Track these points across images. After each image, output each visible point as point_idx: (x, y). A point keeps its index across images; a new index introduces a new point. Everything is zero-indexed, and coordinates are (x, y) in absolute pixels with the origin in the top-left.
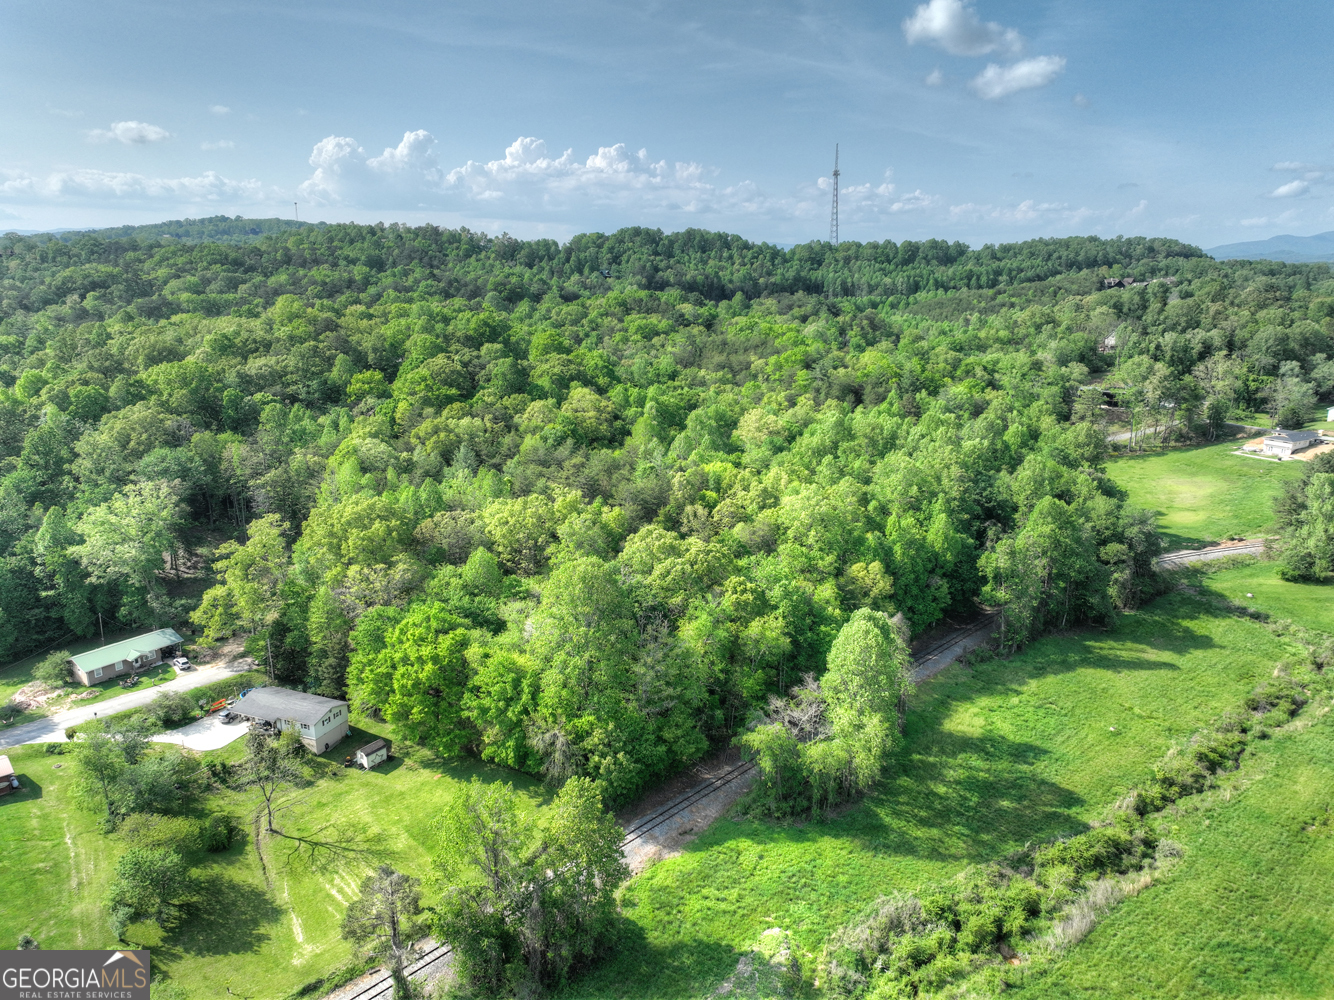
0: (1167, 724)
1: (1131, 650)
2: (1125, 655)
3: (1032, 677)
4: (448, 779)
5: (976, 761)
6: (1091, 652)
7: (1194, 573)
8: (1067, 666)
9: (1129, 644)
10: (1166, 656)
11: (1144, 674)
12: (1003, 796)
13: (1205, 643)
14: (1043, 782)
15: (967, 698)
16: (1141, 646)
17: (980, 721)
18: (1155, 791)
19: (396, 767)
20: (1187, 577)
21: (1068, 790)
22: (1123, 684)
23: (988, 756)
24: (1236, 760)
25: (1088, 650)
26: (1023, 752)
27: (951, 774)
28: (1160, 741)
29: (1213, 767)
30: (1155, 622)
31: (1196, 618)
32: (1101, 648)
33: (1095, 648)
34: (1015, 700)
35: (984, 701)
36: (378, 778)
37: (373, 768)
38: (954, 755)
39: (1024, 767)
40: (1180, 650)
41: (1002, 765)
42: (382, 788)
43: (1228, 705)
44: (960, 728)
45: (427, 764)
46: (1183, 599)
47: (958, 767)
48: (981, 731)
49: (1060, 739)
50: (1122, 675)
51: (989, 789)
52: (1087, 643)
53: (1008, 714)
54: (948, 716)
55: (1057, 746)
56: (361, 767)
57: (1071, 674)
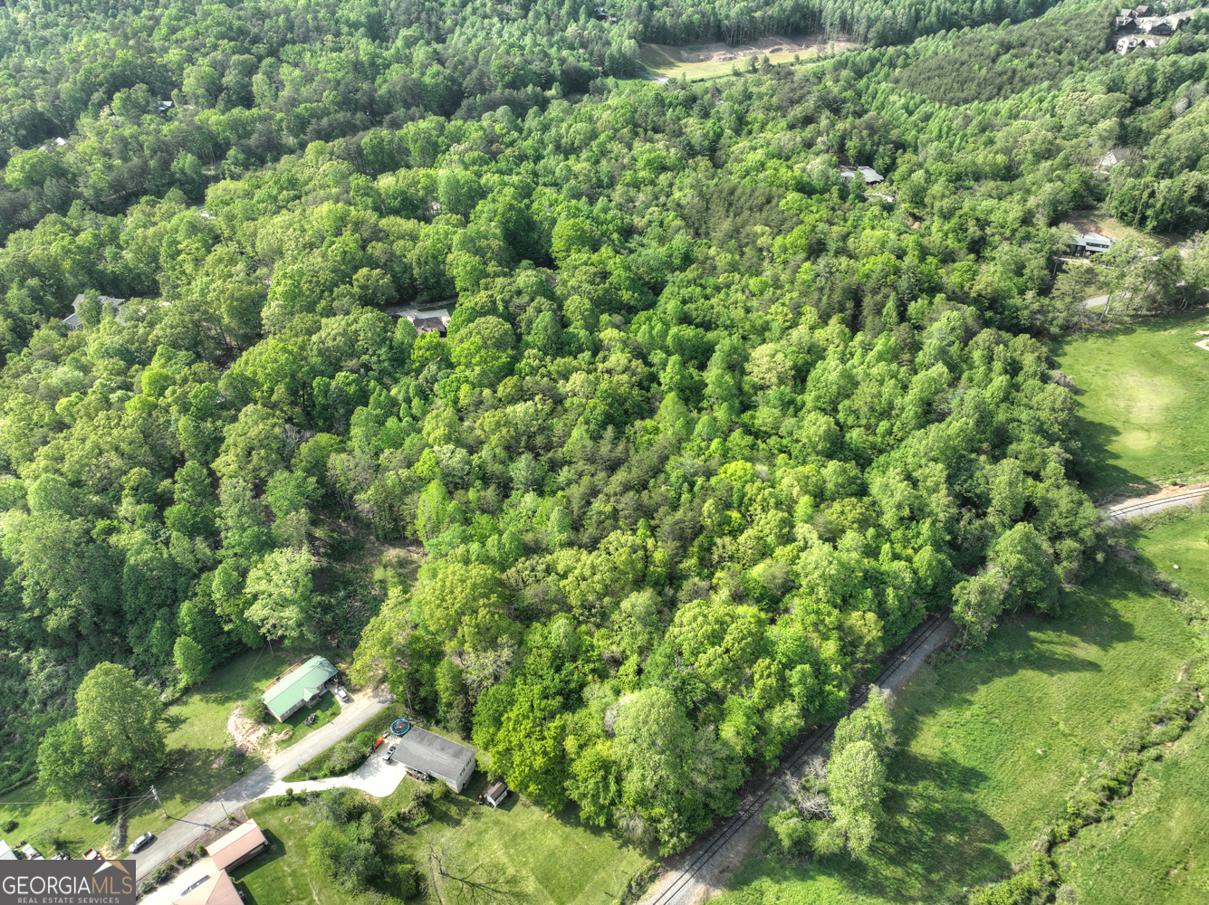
0: (1083, 743)
1: (1065, 643)
2: (1059, 650)
3: (984, 683)
4: (554, 819)
5: (934, 791)
6: (1032, 647)
7: (1132, 531)
8: (1011, 667)
9: (1065, 636)
10: (1093, 652)
11: (1072, 676)
12: (950, 829)
13: (1123, 632)
14: (982, 815)
15: (931, 712)
16: (1076, 639)
17: (939, 743)
18: (1064, 829)
19: (514, 803)
20: (1126, 535)
21: (999, 825)
22: (1056, 688)
23: (943, 784)
24: (1130, 785)
25: (1030, 643)
26: (970, 778)
27: (914, 805)
28: (1075, 764)
29: (1112, 793)
30: (1091, 602)
31: (1125, 597)
32: (1043, 642)
33: (1035, 639)
34: (968, 714)
35: (945, 715)
36: (503, 816)
37: (500, 806)
38: (914, 783)
39: (967, 796)
40: (1105, 645)
41: (952, 793)
42: (509, 826)
43: (1131, 719)
44: (924, 751)
46: (1119, 569)
47: (922, 795)
48: (938, 754)
49: (999, 762)
50: (1055, 678)
51: (939, 821)
52: (1032, 634)
53: (961, 732)
54: (915, 737)
55: (1000, 774)
56: (491, 804)
57: (1015, 678)
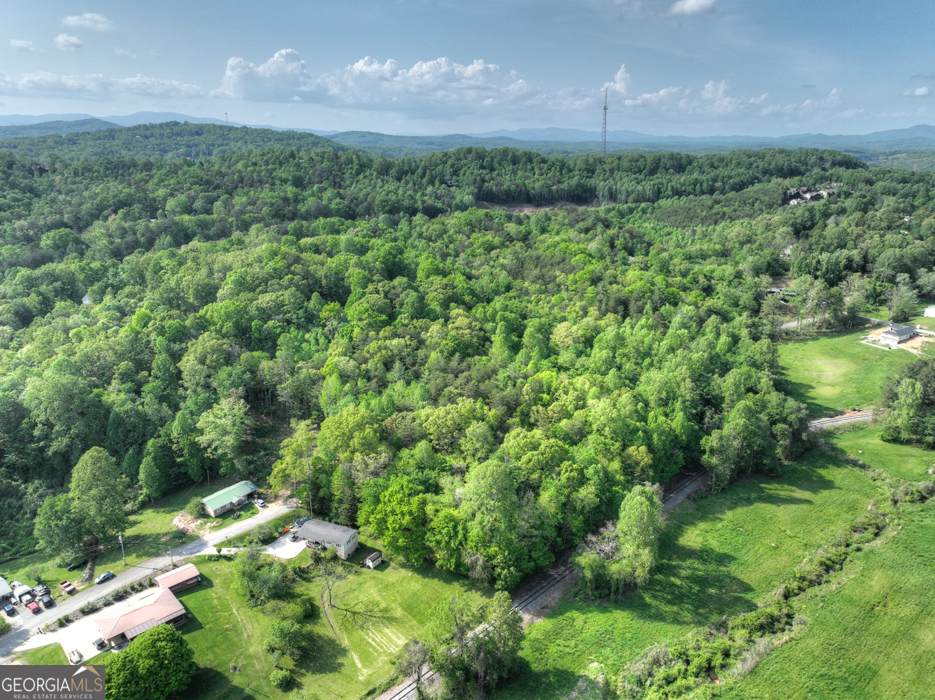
0: (805, 542)
1: (786, 490)
2: (783, 494)
3: (730, 509)
4: (416, 575)
5: (697, 564)
6: (763, 492)
7: (829, 434)
8: (749, 502)
9: (786, 486)
10: (806, 495)
11: (793, 507)
12: (712, 586)
13: (828, 485)
14: (734, 578)
15: (693, 524)
16: (793, 488)
17: (700, 539)
18: (795, 585)
19: (387, 567)
20: (824, 437)
21: (747, 584)
22: (782, 513)
23: (704, 561)
24: (841, 564)
25: (762, 490)
26: (723, 559)
27: (684, 573)
28: (800, 552)
29: (828, 569)
30: (803, 470)
31: (827, 468)
32: (770, 489)
33: (766, 488)
34: (720, 525)
35: (702, 525)
36: (378, 574)
37: (375, 568)
38: (684, 560)
39: (722, 568)
40: (814, 490)
41: (712, 567)
42: (382, 580)
43: (840, 529)
44: (689, 543)
45: (403, 566)
46: (821, 454)
47: (689, 567)
48: (700, 545)
49: (744, 551)
50: (781, 508)
51: (703, 582)
52: (763, 485)
53: (716, 535)
54: (682, 536)
55: (743, 556)
56: (369, 567)
57: (752, 507)
